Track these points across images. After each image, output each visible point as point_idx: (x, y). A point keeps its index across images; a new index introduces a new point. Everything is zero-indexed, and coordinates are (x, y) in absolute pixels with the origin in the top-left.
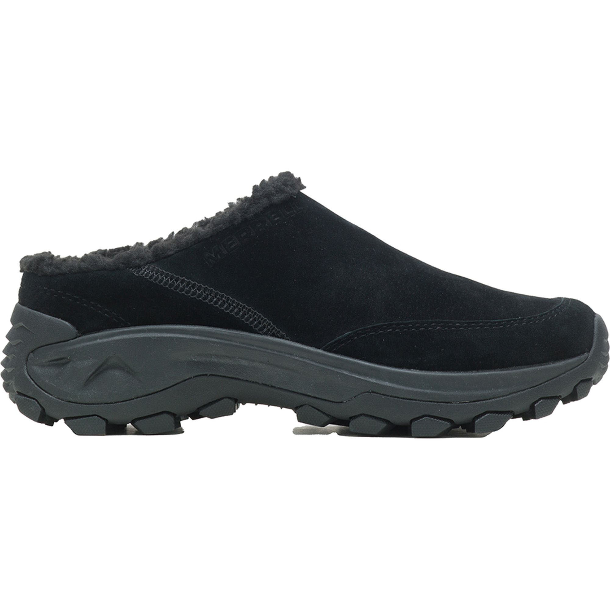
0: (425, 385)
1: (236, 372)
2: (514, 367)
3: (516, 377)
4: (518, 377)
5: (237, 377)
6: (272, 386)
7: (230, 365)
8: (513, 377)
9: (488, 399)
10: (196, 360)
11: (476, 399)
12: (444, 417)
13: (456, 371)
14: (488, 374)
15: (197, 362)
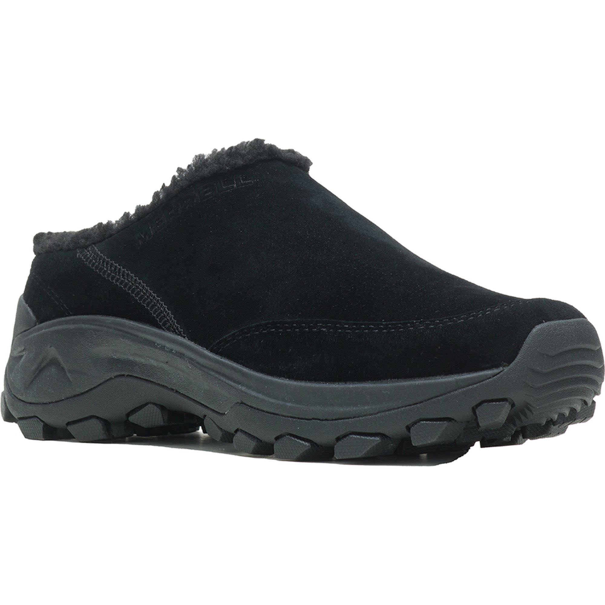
0: (287, 397)
1: (149, 373)
2: (389, 380)
3: (387, 392)
4: (389, 393)
5: (149, 379)
6: (177, 392)
7: (144, 365)
8: (384, 392)
9: (352, 417)
10: (116, 357)
11: (337, 417)
12: (303, 436)
13: (322, 381)
14: (352, 388)
15: (117, 360)
